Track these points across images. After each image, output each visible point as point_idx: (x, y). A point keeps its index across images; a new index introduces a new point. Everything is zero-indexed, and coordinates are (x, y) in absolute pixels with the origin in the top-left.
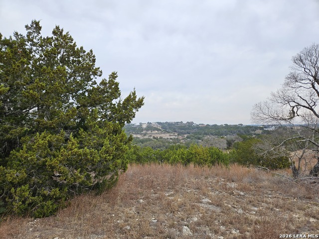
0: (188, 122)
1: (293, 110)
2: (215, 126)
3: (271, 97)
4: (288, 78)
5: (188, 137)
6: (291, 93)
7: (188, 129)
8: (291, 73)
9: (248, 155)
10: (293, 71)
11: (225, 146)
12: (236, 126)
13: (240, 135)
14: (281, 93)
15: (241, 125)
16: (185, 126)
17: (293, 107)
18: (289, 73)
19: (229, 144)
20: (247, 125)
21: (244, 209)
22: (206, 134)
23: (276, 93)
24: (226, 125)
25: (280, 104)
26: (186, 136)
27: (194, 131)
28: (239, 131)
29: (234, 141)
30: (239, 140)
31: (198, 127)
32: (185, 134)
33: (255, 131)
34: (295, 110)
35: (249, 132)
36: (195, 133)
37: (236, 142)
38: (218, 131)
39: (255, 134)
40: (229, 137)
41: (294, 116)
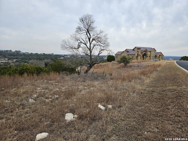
0: (16, 51)
1: (79, 45)
2: (37, 54)
3: (70, 37)
4: (77, 28)
5: (16, 61)
6: (78, 36)
7: (16, 55)
8: (79, 26)
9: (58, 69)
10: (79, 25)
11: (44, 66)
12: (50, 54)
13: (52, 59)
14: (74, 35)
15: (53, 54)
16: (14, 53)
17: (79, 43)
18: (78, 26)
19: (46, 65)
20: (56, 54)
21: (59, 88)
22: (31, 59)
23: (72, 35)
24: (44, 54)
25: (74, 41)
26: (15, 60)
27: (21, 57)
28: (52, 58)
29: (48, 63)
30: (52, 62)
31: (24, 54)
32: (14, 59)
33: (60, 57)
34: (80, 44)
35: (57, 58)
36: (23, 59)
37: (50, 63)
38: (38, 57)
39: (60, 59)
40: (46, 61)
41: (79, 47)
